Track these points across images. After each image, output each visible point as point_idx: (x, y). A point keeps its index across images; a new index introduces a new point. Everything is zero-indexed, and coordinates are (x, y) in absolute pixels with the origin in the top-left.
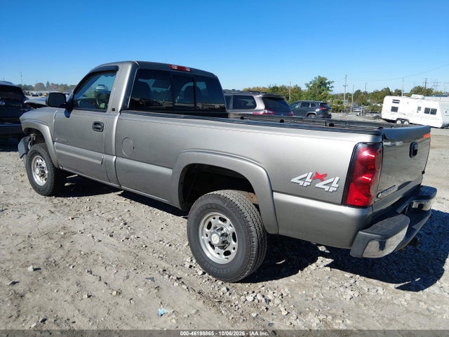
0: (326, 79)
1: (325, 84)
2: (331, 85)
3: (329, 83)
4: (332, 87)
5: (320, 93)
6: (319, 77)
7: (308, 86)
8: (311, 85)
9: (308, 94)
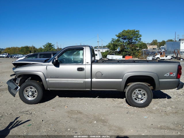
0: (51, 44)
1: (51, 46)
2: (54, 46)
3: (53, 45)
4: (54, 47)
5: (50, 49)
6: (48, 43)
7: (44, 46)
8: (45, 46)
9: (45, 50)
